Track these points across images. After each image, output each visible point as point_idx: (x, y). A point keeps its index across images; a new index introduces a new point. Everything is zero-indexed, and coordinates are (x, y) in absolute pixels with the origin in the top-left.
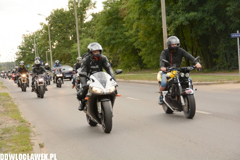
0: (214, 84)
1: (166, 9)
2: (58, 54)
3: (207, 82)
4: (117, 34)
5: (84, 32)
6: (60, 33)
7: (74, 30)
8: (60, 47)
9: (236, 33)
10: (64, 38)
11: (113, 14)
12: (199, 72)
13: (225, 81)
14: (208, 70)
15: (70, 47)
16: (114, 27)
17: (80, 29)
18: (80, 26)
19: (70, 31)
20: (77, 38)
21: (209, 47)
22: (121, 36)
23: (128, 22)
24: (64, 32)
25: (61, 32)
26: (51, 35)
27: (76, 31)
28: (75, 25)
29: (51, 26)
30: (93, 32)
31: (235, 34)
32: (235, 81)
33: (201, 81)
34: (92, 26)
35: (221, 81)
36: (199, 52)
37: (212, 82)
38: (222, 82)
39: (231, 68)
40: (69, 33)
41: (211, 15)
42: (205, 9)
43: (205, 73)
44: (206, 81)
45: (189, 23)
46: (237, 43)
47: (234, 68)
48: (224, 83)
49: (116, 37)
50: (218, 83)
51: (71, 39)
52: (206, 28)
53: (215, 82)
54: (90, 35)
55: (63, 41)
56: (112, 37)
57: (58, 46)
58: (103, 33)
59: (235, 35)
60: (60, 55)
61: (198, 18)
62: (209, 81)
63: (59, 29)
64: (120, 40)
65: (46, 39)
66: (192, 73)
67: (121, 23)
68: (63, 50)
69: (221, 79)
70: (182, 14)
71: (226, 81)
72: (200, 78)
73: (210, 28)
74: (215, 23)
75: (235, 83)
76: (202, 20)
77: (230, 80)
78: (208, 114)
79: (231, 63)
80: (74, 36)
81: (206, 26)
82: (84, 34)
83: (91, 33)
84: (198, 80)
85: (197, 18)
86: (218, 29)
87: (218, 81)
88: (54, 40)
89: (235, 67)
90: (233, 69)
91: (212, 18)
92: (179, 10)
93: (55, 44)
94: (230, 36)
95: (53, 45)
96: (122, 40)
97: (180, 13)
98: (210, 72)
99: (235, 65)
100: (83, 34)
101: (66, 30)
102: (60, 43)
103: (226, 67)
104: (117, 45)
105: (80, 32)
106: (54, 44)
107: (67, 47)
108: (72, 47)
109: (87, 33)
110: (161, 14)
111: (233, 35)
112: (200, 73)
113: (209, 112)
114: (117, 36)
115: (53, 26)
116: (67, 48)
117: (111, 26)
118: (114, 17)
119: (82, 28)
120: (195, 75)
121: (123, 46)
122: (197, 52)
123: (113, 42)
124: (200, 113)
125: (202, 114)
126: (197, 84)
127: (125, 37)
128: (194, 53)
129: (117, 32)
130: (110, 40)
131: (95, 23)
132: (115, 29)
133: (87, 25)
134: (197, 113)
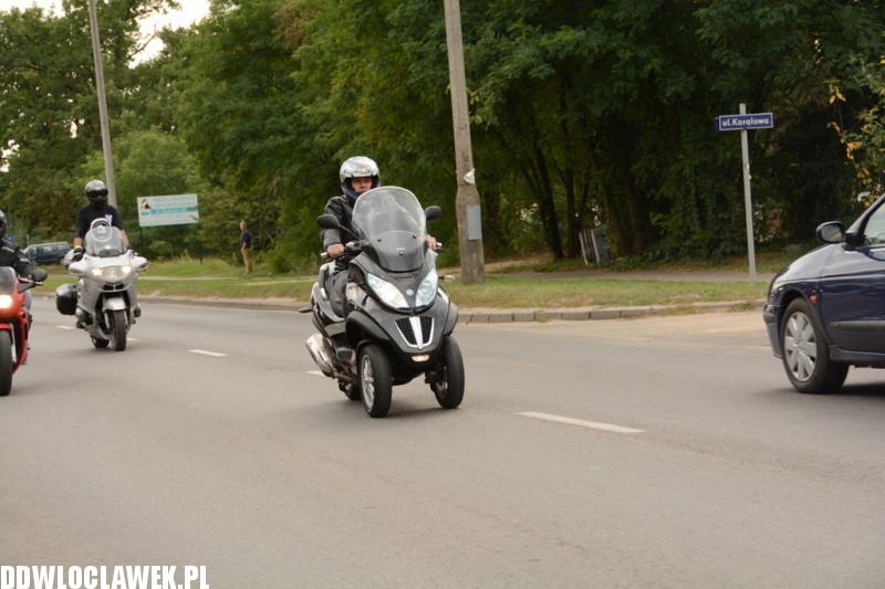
0: (653, 313)
1: (463, 18)
2: (22, 194)
3: (628, 305)
4: (267, 115)
5: (131, 107)
6: (30, 107)
7: (89, 98)
8: (31, 165)
9: (738, 112)
10: (44, 132)
11: (251, 32)
12: (596, 268)
13: (695, 304)
14: (630, 257)
15: (74, 167)
16: (256, 87)
17: (111, 91)
18: (111, 82)
19: (71, 101)
20: (99, 128)
21: (634, 167)
22: (283, 121)
23: (313, 67)
24: (45, 107)
25: (31, 103)
27: (97, 100)
28: (93, 76)
30: (168, 107)
31: (731, 119)
32: (733, 303)
33: (603, 304)
34: (162, 80)
35: (678, 302)
36: (596, 188)
37: (647, 308)
38: (685, 305)
39: (718, 252)
40: (67, 108)
41: (640, 40)
42: (615, 16)
43: (619, 270)
44: (622, 304)
45: (553, 71)
46: (740, 150)
47: (728, 251)
48: (691, 311)
49: (263, 126)
50: (671, 312)
51: (74, 136)
52: (622, 92)
53: (656, 307)
54: (157, 120)
55: (41, 142)
56: (248, 126)
57: (19, 163)
58: (213, 109)
59: (734, 122)
60: (31, 198)
61: (591, 51)
62: (635, 304)
63: (26, 91)
64: (280, 140)
66: (569, 270)
67: (282, 72)
68: (41, 180)
69: (680, 293)
70: (528, 37)
71: (698, 300)
72: (598, 291)
73: (636, 92)
74: (658, 69)
75: (733, 309)
76: (605, 60)
77: (714, 297)
78: (629, 435)
79: (718, 233)
80: (88, 122)
81: (622, 84)
82: (132, 113)
83: (159, 111)
84: (591, 300)
85: (586, 52)
86: (668, 94)
87: (668, 302)
88: (5, 136)
89: (735, 248)
90: (725, 254)
91: (643, 54)
92: (515, 20)
93: (7, 153)
94: (713, 125)
96: (287, 139)
97: (520, 34)
98: (640, 266)
99: (733, 240)
100: (126, 113)
101: (56, 96)
102: (27, 151)
103: (699, 247)
104: (270, 159)
105: (114, 106)
107: (59, 168)
108: (83, 166)
109: (143, 111)
110: (442, 36)
111: (726, 123)
112: (600, 271)
113: (636, 427)
114: (269, 121)
116: (60, 173)
117: (244, 82)
118: (253, 45)
119: (121, 88)
120: (579, 279)
121: (291, 164)
122: (587, 187)
123: (251, 147)
124: (599, 431)
125: (609, 432)
126: (590, 316)
127: (299, 125)
128: (575, 191)
129: (268, 105)
130: (242, 138)
131: (177, 68)
132: (258, 94)
133: (142, 78)
134: (587, 429)
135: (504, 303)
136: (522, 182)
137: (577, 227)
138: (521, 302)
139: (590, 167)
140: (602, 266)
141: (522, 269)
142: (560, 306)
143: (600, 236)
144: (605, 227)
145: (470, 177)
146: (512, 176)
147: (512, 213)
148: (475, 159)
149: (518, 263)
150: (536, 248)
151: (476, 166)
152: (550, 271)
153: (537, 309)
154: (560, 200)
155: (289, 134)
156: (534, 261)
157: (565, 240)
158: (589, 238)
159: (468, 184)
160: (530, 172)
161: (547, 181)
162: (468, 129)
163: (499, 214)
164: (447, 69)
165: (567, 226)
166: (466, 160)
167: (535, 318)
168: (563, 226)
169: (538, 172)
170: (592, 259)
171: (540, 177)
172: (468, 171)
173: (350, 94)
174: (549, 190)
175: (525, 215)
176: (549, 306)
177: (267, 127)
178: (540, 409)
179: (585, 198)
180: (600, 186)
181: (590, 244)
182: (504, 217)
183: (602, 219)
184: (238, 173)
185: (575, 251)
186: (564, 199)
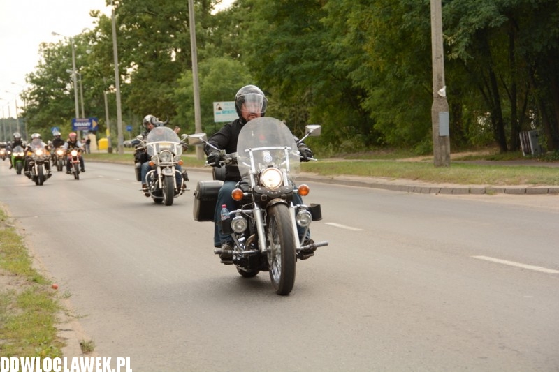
2: (138, 98)
3: (553, 185)
4: (304, 46)
5: (211, 41)
6: (146, 40)
7: (185, 34)
8: (145, 79)
10: (154, 57)
12: (531, 158)
14: (557, 151)
15: (173, 81)
16: (297, 26)
17: (199, 30)
18: (199, 24)
19: (172, 36)
20: (190, 55)
22: (315, 51)
23: (336, 14)
24: (156, 39)
25: (146, 37)
26: (120, 45)
27: (189, 36)
28: (187, 19)
29: (120, 22)
30: (236, 41)
33: (535, 184)
34: (232, 23)
36: (533, 102)
40: (170, 41)
43: (548, 160)
44: (550, 184)
45: (507, 19)
49: (301, 53)
51: (174, 60)
54: (228, 50)
55: (152, 64)
56: (291, 54)
57: (137, 78)
58: (268, 42)
60: (144, 101)
63: (143, 29)
64: (312, 64)
65: (106, 55)
66: (511, 159)
67: (314, 18)
68: (151, 89)
72: (532, 174)
78: (553, 275)
80: (183, 51)
82: (212, 45)
83: (230, 44)
84: (526, 180)
88: (129, 59)
93: (130, 71)
95: (125, 74)
96: (316, 64)
100: (208, 45)
101: (163, 32)
102: (143, 70)
105: (201, 40)
106: (126, 71)
107: (163, 81)
108: (179, 80)
109: (219, 44)
112: (534, 161)
113: (558, 269)
114: (305, 51)
115: (125, 20)
116: (164, 85)
117: (288, 23)
119: (205, 28)
120: (518, 165)
121: (318, 81)
122: (526, 100)
123: (291, 68)
124: (531, 271)
125: (538, 272)
126: (525, 192)
127: (325, 54)
128: (517, 104)
129: (304, 41)
130: (286, 62)
131: (243, 15)
132: (298, 32)
133: (220, 21)
134: (523, 269)
135: (464, 181)
136: (479, 96)
137: (517, 129)
138: (476, 180)
139: (529, 87)
140: (535, 157)
141: (477, 158)
142: (504, 184)
143: (535, 136)
144: (539, 129)
145: (443, 92)
146: (472, 92)
147: (471, 117)
148: (446, 80)
149: (474, 154)
150: (487, 144)
151: (447, 85)
152: (497, 160)
153: (488, 186)
154: (506, 110)
155: (318, 60)
156: (486, 153)
157: (509, 138)
158: (526, 137)
159: (441, 97)
160: (485, 90)
161: (497, 96)
162: (443, 58)
163: (462, 118)
164: (429, 18)
165: (511, 128)
166: (440, 80)
167: (485, 192)
168: (508, 129)
169: (491, 90)
170: (528, 152)
171: (492, 94)
172: (441, 88)
173: (361, 35)
174: (498, 102)
175: (481, 121)
176: (496, 184)
177: (304, 55)
178: (488, 254)
179: (525, 109)
180: (536, 100)
181: (527, 142)
182: (466, 121)
183: (537, 124)
184: (282, 87)
185: (516, 146)
186: (510, 109)
